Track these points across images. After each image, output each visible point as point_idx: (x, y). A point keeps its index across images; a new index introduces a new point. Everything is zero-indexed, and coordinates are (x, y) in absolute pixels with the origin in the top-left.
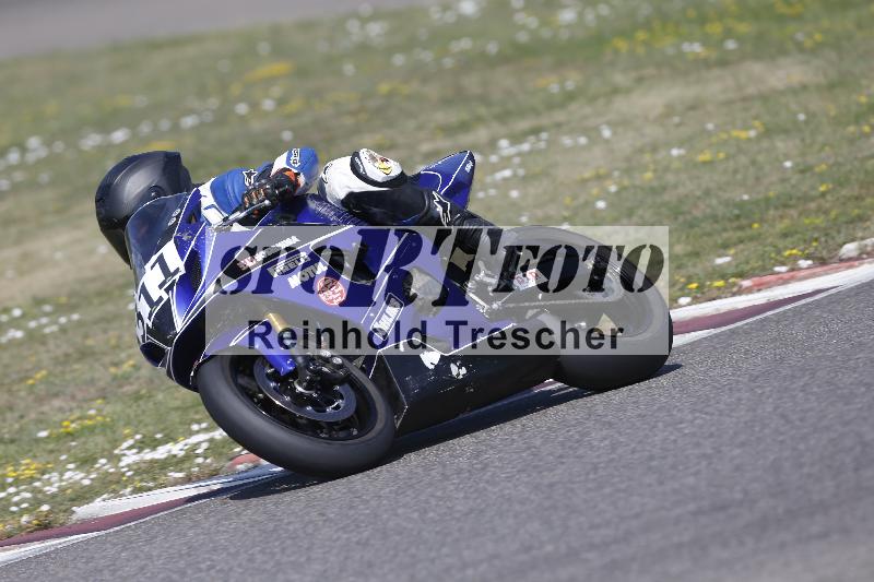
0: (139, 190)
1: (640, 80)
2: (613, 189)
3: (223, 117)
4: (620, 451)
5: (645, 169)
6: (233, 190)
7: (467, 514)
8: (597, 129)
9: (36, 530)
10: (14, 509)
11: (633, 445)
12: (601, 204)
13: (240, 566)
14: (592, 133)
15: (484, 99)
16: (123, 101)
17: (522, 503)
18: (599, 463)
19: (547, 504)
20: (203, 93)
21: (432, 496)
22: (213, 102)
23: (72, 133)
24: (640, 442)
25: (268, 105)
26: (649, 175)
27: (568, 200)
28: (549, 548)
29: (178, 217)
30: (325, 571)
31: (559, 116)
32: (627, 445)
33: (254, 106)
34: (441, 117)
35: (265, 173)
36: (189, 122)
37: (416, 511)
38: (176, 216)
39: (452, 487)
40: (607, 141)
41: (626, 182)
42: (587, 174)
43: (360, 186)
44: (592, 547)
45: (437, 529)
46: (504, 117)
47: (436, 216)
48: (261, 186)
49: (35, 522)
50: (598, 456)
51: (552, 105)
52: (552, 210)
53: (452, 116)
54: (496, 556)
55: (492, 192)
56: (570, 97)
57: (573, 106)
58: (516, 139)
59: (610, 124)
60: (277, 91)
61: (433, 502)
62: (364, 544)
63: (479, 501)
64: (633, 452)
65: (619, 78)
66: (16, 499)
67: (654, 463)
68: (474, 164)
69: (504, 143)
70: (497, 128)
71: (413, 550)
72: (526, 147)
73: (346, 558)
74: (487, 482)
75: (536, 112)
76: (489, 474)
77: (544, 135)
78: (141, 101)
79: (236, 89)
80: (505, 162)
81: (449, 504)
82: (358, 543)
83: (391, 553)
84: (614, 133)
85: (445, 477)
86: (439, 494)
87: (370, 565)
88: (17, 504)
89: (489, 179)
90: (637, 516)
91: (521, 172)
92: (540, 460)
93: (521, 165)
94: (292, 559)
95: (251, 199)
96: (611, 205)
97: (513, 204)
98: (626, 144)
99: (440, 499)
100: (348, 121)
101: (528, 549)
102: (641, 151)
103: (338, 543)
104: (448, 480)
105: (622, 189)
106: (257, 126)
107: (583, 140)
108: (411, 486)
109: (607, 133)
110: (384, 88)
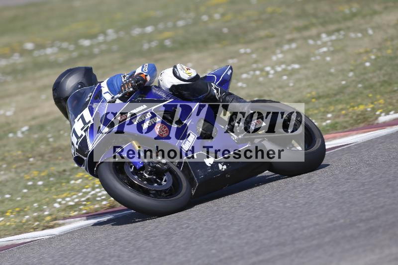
0: (73, 84)
1: (386, 8)
2: (373, 57)
3: (197, 21)
4: (374, 177)
5: (388, 48)
6: (117, 84)
7: (304, 205)
8: (366, 30)
9: (108, 209)
10: (98, 199)
11: (380, 175)
12: (368, 64)
13: (200, 227)
14: (364, 32)
15: (315, 16)
16: (152, 13)
17: (329, 200)
18: (366, 182)
19: (341, 200)
20: (187, 10)
21: (289, 196)
22: (192, 15)
23: (128, 27)
24: (384, 173)
25: (217, 16)
26: (389, 51)
27: (352, 62)
28: (342, 221)
29: (90, 97)
30: (240, 230)
31: (349, 24)
32: (378, 175)
33: (210, 16)
34: (296, 23)
35: (132, 76)
36: (181, 23)
37: (282, 203)
38: (90, 96)
39: (298, 192)
40: (370, 36)
41: (379, 54)
42: (362, 50)
43: (177, 82)
44: (361, 221)
45: (291, 211)
46: (324, 24)
47: (214, 94)
48: (130, 81)
49: (108, 205)
50: (365, 179)
51: (346, 18)
52: (345, 67)
53: (301, 23)
54: (317, 224)
55: (318, 58)
56: (354, 15)
57: (356, 19)
58: (329, 34)
59: (373, 28)
60: (221, 10)
61: (289, 199)
62: (257, 217)
63: (310, 199)
64: (381, 177)
65: (377, 7)
66: (100, 194)
67: (390, 183)
68: (232, 71)
69: (324, 36)
70: (321, 28)
71: (279, 221)
72: (334, 37)
73: (250, 224)
74: (314, 190)
75: (338, 22)
76: (315, 186)
77: (342, 32)
78: (159, 13)
79: (203, 9)
80: (324, 44)
81: (297, 200)
82: (255, 217)
83: (270, 222)
84: (374, 32)
85: (295, 187)
86: (292, 195)
87: (260, 227)
88: (100, 197)
89: (317, 52)
90: (382, 207)
91: (332, 49)
92: (338, 181)
93: (332, 46)
94: (224, 224)
95: (125, 88)
96: (372, 65)
97: (328, 63)
98: (380, 36)
99: (292, 197)
100: (253, 24)
101: (332, 221)
102: (386, 40)
103: (246, 217)
104: (295, 189)
105: (377, 57)
106: (212, 26)
107: (360, 35)
108: (279, 191)
109: (370, 32)
110: (270, 9)
